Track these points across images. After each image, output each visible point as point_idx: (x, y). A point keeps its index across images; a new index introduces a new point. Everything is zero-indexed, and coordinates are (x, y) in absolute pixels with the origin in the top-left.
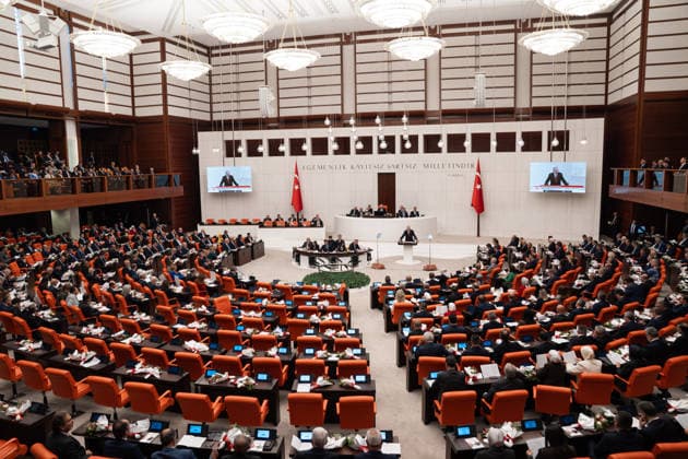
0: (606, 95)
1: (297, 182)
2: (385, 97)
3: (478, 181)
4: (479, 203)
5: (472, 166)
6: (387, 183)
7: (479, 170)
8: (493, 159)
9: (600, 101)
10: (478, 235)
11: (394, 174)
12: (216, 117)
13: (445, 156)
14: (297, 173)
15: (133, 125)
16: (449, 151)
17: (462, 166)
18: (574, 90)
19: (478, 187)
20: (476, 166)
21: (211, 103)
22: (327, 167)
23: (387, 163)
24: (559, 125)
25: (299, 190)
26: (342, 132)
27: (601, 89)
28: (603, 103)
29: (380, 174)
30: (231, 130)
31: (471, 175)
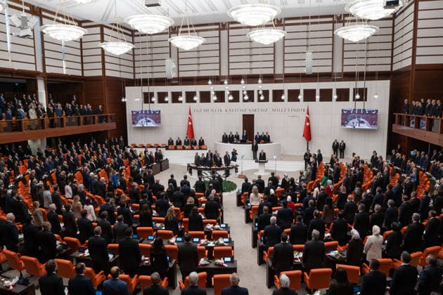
0: (392, 64)
1: (190, 120)
2: (248, 65)
3: (308, 120)
4: (308, 134)
5: (304, 110)
6: (248, 121)
7: (308, 113)
8: (317, 106)
9: (388, 68)
11: (253, 115)
12: (138, 77)
13: (286, 104)
14: (190, 114)
15: (82, 82)
16: (289, 101)
17: (297, 110)
18: (371, 61)
19: (308, 124)
20: (306, 110)
21: (134, 67)
22: (210, 111)
23: (249, 108)
24: (361, 84)
25: (192, 126)
26: (219, 88)
27: (389, 60)
28: (389, 70)
29: (244, 115)
30: (147, 85)
31: (303, 116)
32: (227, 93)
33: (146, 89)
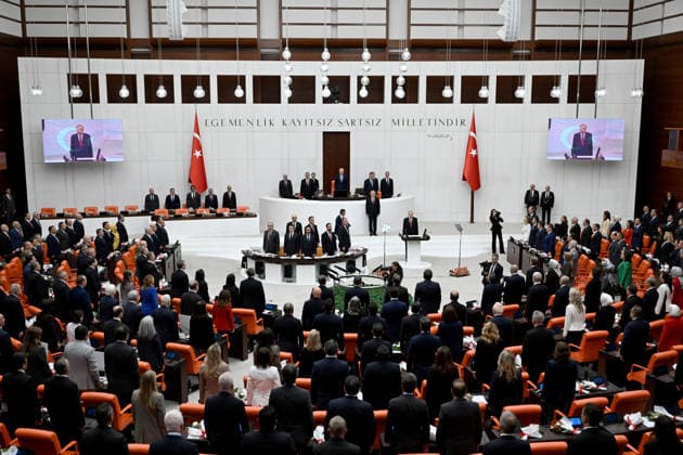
0: (630, 26)
1: (197, 145)
3: (473, 144)
4: (473, 177)
6: (337, 147)
7: (473, 129)
8: (491, 113)
9: (621, 35)
10: (472, 221)
11: (348, 134)
12: (34, 32)
13: (422, 108)
14: (197, 131)
16: (428, 101)
17: (449, 122)
19: (474, 153)
20: (469, 122)
21: (23, 6)
22: (244, 122)
23: (338, 116)
24: (587, 67)
25: (201, 158)
26: (266, 68)
27: (623, 18)
28: (625, 38)
29: (325, 134)
30: (85, 56)
31: (463, 135)
32: (322, 80)
33: (81, 66)
